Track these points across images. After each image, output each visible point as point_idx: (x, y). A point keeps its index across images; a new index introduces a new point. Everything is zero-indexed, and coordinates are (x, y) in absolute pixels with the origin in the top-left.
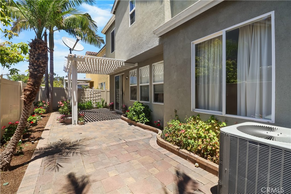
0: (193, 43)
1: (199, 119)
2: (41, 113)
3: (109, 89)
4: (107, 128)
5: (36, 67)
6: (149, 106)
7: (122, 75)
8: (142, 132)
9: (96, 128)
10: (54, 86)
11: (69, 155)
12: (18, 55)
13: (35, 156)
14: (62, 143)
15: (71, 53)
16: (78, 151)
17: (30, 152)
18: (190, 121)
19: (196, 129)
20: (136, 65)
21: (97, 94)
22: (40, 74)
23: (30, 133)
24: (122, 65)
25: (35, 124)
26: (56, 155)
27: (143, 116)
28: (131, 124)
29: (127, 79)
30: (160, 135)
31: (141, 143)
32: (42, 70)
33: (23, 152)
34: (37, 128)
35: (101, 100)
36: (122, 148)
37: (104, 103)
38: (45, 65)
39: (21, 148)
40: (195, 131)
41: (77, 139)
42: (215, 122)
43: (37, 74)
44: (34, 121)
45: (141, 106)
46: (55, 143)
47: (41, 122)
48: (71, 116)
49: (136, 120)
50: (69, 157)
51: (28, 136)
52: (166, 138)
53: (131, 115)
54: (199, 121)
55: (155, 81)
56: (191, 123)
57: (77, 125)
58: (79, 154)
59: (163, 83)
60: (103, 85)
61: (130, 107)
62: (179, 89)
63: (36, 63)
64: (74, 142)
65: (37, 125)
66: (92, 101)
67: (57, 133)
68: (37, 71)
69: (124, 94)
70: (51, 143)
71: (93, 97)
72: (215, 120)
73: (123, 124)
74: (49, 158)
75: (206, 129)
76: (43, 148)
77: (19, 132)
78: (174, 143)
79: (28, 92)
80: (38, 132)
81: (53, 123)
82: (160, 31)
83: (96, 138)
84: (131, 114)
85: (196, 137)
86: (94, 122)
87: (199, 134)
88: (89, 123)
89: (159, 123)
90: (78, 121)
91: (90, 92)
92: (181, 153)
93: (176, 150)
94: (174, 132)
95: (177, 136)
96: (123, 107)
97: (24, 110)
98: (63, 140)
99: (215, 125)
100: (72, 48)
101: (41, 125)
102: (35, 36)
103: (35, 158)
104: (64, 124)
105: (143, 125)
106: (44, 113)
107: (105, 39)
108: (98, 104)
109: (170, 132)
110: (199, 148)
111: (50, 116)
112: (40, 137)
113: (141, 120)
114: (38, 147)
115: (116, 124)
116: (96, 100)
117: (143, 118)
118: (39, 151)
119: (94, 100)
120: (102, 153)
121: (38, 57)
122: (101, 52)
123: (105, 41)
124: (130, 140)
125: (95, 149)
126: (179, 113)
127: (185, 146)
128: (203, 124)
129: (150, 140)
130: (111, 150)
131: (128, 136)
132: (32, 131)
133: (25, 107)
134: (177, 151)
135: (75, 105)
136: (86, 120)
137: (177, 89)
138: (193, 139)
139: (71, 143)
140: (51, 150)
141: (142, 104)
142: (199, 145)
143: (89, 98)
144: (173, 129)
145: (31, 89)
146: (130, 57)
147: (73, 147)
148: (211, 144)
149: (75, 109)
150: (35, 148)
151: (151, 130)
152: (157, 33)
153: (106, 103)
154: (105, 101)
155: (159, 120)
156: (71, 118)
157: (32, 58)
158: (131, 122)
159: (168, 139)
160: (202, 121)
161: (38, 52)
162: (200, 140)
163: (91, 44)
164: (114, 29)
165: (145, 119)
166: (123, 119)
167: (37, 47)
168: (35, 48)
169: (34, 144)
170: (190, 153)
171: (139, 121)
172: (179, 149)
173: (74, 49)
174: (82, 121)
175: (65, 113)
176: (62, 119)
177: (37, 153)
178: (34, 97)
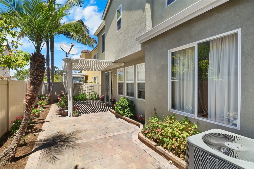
0: (169, 51)
1: (175, 119)
2: (43, 105)
3: (100, 83)
4: (97, 121)
5: (35, 77)
6: (133, 101)
7: (111, 72)
8: (127, 126)
9: (88, 121)
10: (54, 81)
11: (63, 149)
12: (22, 62)
13: (35, 148)
14: (58, 135)
15: (67, 57)
16: (70, 144)
17: (32, 144)
18: (167, 120)
19: (172, 128)
20: (123, 64)
21: (91, 87)
22: (39, 82)
23: (33, 124)
24: (110, 65)
25: (38, 116)
26: (52, 148)
27: (128, 111)
28: (117, 117)
29: (115, 76)
30: (141, 130)
31: (124, 137)
32: (41, 78)
33: (26, 143)
34: (39, 120)
35: (94, 92)
36: (108, 142)
37: (97, 95)
38: (43, 74)
39: (24, 140)
40: (170, 131)
41: (71, 132)
42: (189, 124)
43: (36, 82)
44: (37, 113)
45: (126, 102)
46: (53, 136)
47: (43, 113)
48: (67, 109)
49: (122, 114)
50: (62, 150)
51: (31, 127)
52: (146, 134)
53: (118, 110)
54: (174, 121)
55: (139, 79)
56: (167, 122)
57: (72, 117)
58: (71, 148)
59: (144, 82)
60: (96, 79)
61: (117, 102)
62: (158, 91)
63: (35, 73)
64: (68, 135)
65: (40, 116)
66: (86, 94)
67: (55, 125)
68: (37, 79)
69: (112, 89)
70: (49, 135)
71: (87, 90)
72: (188, 121)
73: (111, 117)
74: (47, 150)
75: (180, 129)
76: (43, 141)
77: (22, 130)
78: (153, 139)
79: (29, 97)
80: (40, 123)
81: (53, 115)
82: (142, 39)
83: (87, 131)
84: (118, 108)
85: (171, 136)
86: (87, 114)
87: (174, 133)
88: (82, 115)
89: (142, 117)
90: (73, 113)
91: (85, 86)
92: (158, 149)
93: (153, 146)
94: (153, 129)
95: (155, 133)
96: (112, 100)
97: (26, 112)
98: (60, 132)
99: (188, 126)
100: (68, 52)
101: (43, 116)
102: (35, 51)
103: (35, 149)
104: (62, 116)
105: (128, 118)
106: (46, 105)
107: (97, 40)
108: (91, 96)
109: (149, 128)
110: (173, 146)
111: (51, 107)
112: (41, 128)
113: (126, 114)
114: (38, 139)
115: (105, 116)
116: (89, 92)
117: (128, 112)
118: (39, 143)
119: (88, 93)
120: (90, 146)
121: (37, 68)
122: (94, 51)
123: (97, 42)
124: (115, 134)
125: (84, 143)
126: (157, 111)
127: (162, 143)
128: (177, 125)
129: (132, 135)
130: (98, 143)
131: (114, 129)
132: (35, 123)
133: (27, 109)
134: (155, 147)
135: (70, 100)
136: (80, 112)
137: (156, 90)
138: (168, 138)
139: (66, 135)
140: (48, 142)
141: (127, 99)
142: (173, 144)
143: (84, 91)
144: (152, 126)
145: (32, 95)
146: (117, 58)
147: (67, 139)
148: (183, 143)
149: (70, 103)
150: (36, 139)
151: (134, 123)
152: (139, 41)
153: (98, 95)
154: (97, 94)
155: (142, 115)
156: (67, 111)
157: (32, 69)
158: (118, 116)
159: (147, 135)
160: (177, 121)
161: (37, 64)
162: (174, 139)
163: (86, 44)
164: (104, 32)
165: (130, 113)
166: (111, 112)
167: (36, 60)
168: (34, 61)
169: (36, 135)
170: (165, 150)
171: (124, 115)
172: (156, 146)
173: (69, 53)
174: (76, 114)
175: (62, 106)
176: (59, 111)
177: (37, 145)
178: (34, 101)
